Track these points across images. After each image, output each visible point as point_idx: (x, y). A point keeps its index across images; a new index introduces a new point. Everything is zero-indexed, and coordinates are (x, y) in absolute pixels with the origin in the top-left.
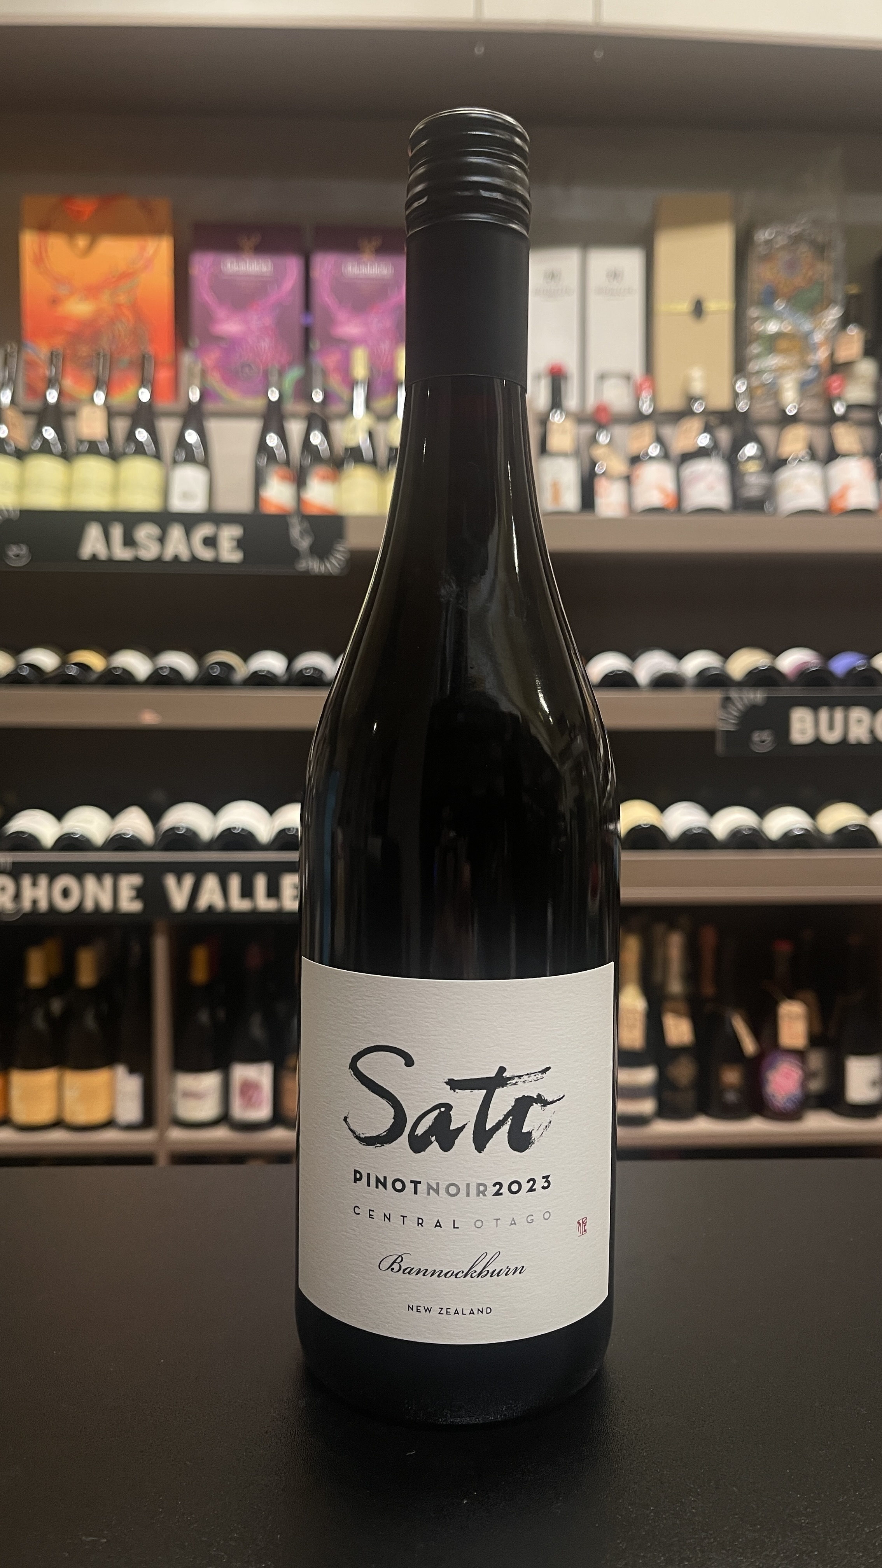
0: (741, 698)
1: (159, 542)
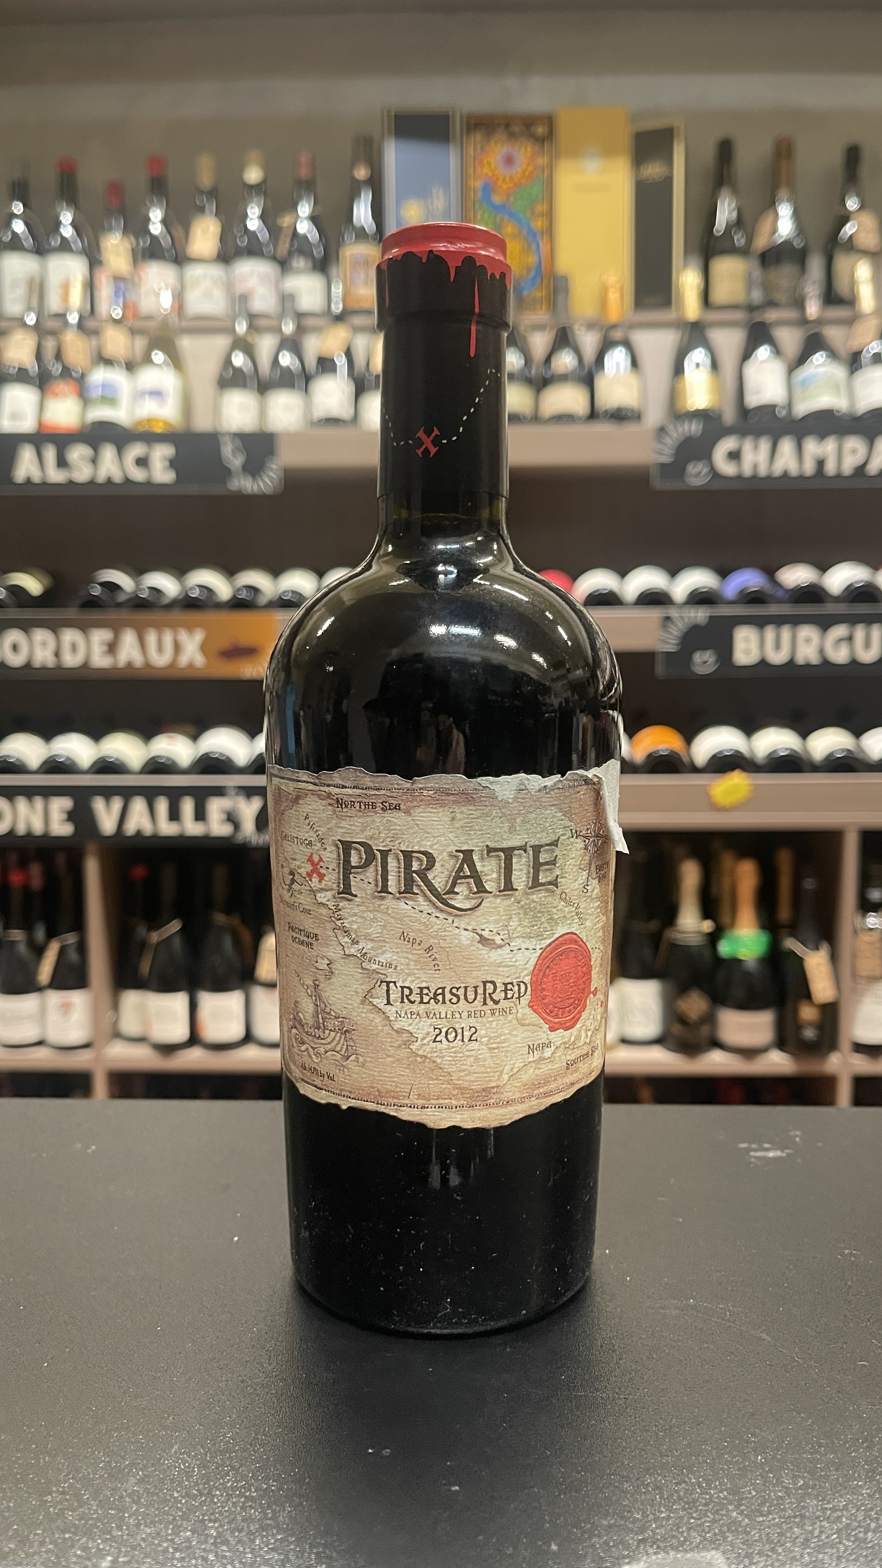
0: (682, 618)
1: (91, 463)
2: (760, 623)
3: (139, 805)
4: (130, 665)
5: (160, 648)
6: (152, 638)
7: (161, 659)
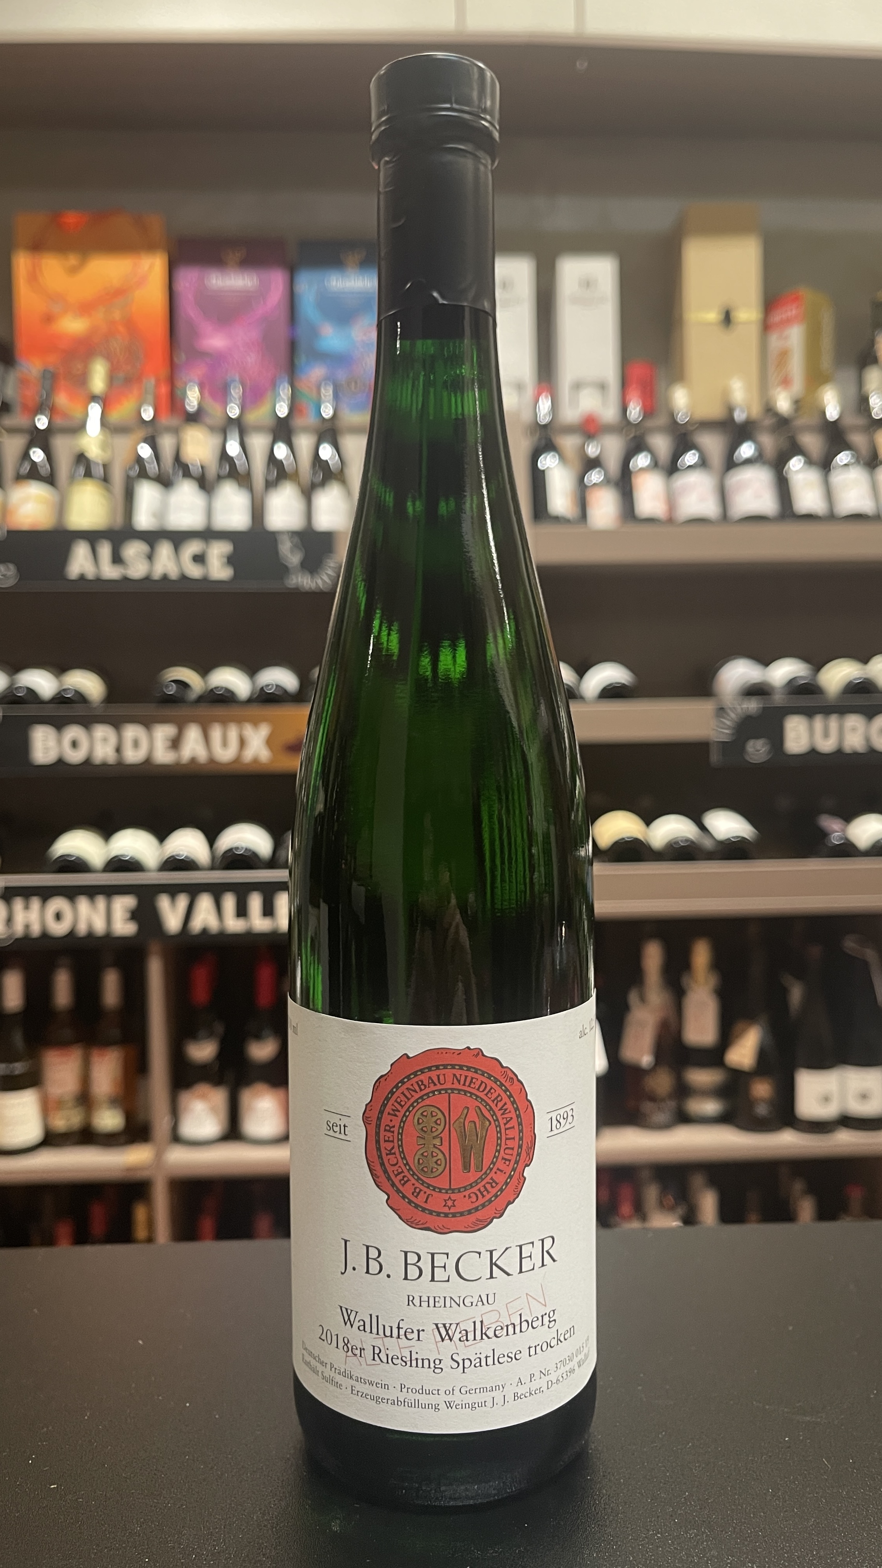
0: (734, 709)
1: (148, 559)
2: (809, 713)
3: (205, 903)
4: (193, 760)
5: (225, 743)
6: (216, 733)
7: (225, 754)
